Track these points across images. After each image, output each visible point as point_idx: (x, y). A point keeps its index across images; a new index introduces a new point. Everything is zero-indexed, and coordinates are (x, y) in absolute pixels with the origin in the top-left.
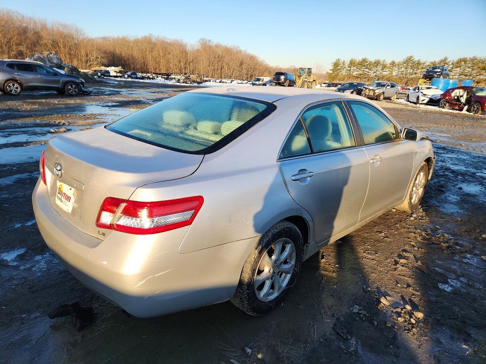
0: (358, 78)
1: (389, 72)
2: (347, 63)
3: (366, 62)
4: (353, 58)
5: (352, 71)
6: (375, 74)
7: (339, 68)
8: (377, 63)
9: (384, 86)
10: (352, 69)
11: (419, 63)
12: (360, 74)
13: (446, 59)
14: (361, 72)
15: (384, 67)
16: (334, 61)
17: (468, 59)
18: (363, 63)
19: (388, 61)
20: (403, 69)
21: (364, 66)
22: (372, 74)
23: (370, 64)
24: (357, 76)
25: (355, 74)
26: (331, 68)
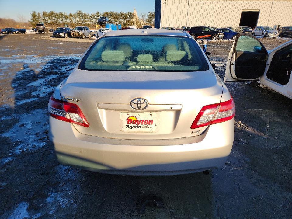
0: (52, 24)
1: (70, 21)
2: (41, 15)
3: (54, 14)
4: (45, 11)
5: (46, 20)
6: (62, 22)
7: (36, 18)
8: (61, 15)
9: (82, 29)
10: (46, 18)
11: (85, 15)
12: (53, 22)
13: (98, 13)
14: (52, 21)
15: (66, 17)
16: (32, 13)
17: (109, 13)
18: (52, 15)
19: (68, 14)
20: (78, 19)
21: (53, 16)
22: (60, 22)
23: (57, 15)
24: (51, 23)
25: (49, 22)
26: (31, 18)
